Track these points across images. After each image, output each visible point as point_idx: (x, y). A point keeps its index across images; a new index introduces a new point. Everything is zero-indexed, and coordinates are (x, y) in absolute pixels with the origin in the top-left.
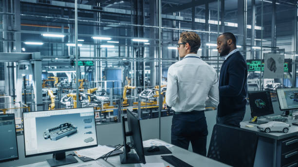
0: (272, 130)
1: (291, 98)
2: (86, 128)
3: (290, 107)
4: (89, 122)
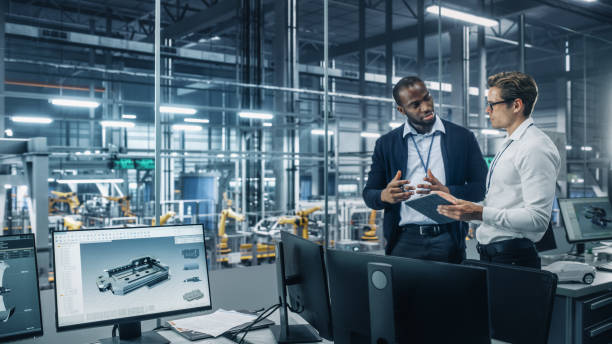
0: (560, 279)
1: (587, 217)
2: (186, 269)
3: (587, 236)
4: (192, 257)
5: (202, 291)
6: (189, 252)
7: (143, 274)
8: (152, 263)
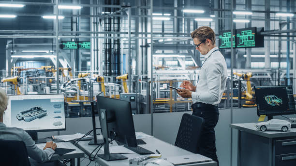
2: (55, 112)
4: (59, 108)
5: (62, 122)
6: (57, 105)
7: (36, 113)
8: (39, 109)
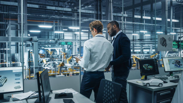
0: (151, 85)
1: (173, 64)
3: (172, 70)
4: (19, 76)
5: (20, 86)
6: (17, 75)
